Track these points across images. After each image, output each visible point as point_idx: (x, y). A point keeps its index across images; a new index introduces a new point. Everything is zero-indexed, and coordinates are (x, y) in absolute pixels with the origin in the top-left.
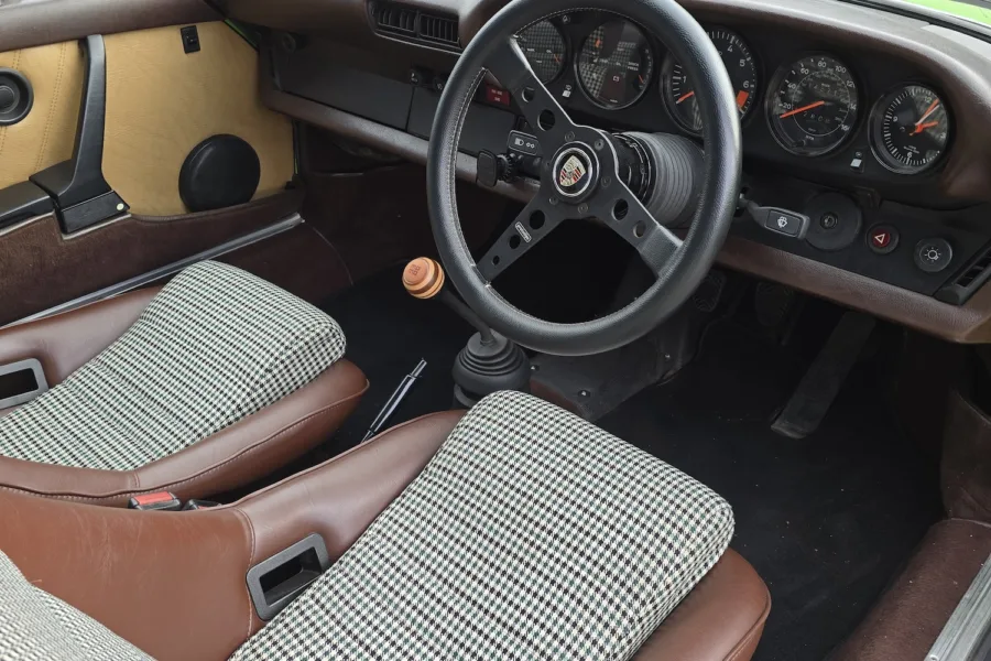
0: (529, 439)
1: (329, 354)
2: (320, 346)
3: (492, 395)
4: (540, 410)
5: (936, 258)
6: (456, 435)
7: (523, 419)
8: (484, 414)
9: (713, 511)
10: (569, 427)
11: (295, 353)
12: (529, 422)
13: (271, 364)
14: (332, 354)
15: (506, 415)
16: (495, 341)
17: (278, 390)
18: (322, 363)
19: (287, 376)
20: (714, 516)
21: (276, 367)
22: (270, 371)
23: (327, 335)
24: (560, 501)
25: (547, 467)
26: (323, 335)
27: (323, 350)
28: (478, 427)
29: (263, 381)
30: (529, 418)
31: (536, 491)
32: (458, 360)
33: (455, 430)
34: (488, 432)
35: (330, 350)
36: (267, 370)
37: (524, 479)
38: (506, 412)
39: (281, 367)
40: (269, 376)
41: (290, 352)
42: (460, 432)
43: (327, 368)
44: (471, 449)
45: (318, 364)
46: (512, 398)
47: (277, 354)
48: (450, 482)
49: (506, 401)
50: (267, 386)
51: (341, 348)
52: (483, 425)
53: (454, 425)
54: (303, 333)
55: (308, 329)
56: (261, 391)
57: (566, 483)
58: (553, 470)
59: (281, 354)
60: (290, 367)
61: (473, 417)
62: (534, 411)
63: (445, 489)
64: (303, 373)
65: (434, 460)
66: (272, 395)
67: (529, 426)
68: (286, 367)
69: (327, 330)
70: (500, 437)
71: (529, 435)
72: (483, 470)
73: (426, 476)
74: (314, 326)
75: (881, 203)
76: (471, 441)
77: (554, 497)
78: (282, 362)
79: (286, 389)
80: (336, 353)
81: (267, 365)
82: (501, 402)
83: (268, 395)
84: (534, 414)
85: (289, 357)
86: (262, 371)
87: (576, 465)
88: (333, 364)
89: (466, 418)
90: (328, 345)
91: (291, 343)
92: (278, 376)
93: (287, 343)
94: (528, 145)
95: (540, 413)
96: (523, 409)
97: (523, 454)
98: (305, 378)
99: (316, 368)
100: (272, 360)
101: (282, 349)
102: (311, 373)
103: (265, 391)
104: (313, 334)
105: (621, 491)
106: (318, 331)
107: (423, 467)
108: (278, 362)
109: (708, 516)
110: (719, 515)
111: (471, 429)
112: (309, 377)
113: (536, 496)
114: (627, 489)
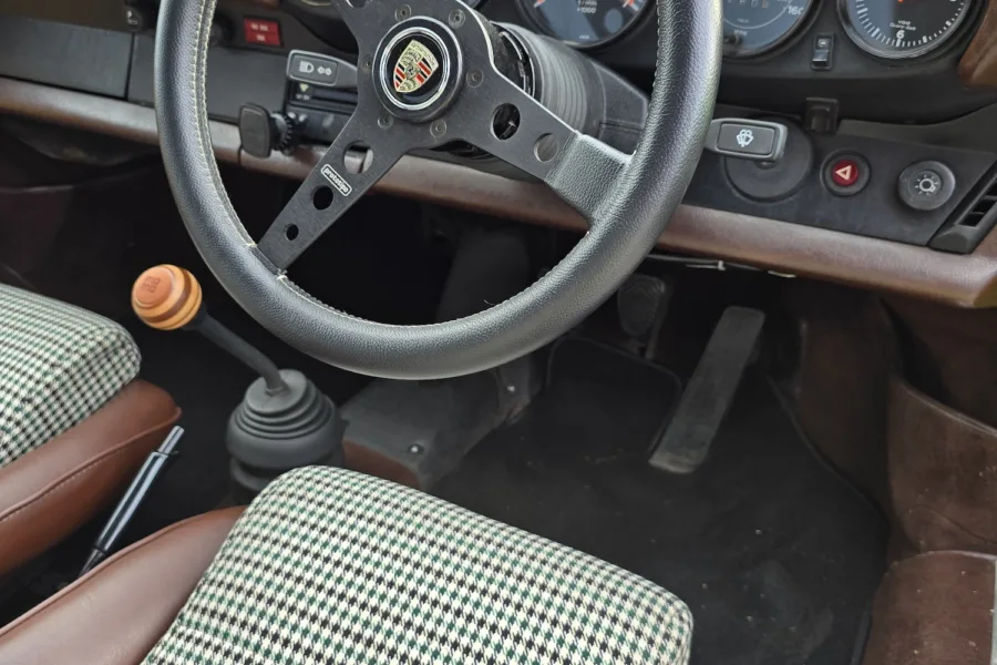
0: (354, 541)
1: (117, 372)
2: (104, 361)
3: (285, 476)
4: (366, 491)
5: (932, 189)
6: (229, 552)
7: (340, 510)
8: (273, 509)
9: (667, 618)
10: (416, 514)
11: (67, 371)
12: (350, 513)
13: (30, 391)
14: (122, 372)
15: (312, 507)
16: (286, 389)
17: (43, 428)
18: (108, 386)
19: (56, 406)
20: (670, 625)
21: (39, 393)
22: (30, 401)
23: (113, 344)
24: (422, 639)
25: (391, 585)
26: (107, 344)
27: (108, 366)
28: (265, 532)
29: (19, 416)
30: (350, 507)
31: (378, 629)
32: (232, 421)
33: (226, 543)
34: (285, 538)
35: (119, 366)
36: (23, 400)
37: (354, 610)
38: (311, 501)
39: (47, 393)
40: (28, 408)
41: (58, 372)
42: (237, 545)
43: (116, 393)
44: (258, 572)
45: (102, 387)
46: (318, 477)
47: (38, 376)
48: (226, 636)
49: (309, 484)
50: (26, 423)
51: (134, 364)
52: (274, 528)
53: (224, 534)
54: (76, 343)
55: (84, 337)
56: (17, 431)
57: (426, 607)
58: (402, 589)
59: (45, 374)
60: (60, 392)
61: (256, 518)
62: (357, 493)
63: (217, 649)
64: (81, 402)
65: (194, 599)
66: (35, 436)
67: (352, 520)
68: (54, 393)
69: (113, 338)
70: (305, 545)
71: (353, 534)
72: (281, 605)
73: (181, 629)
74: (92, 332)
75: (839, 120)
76: (257, 557)
77: (410, 634)
78: (48, 386)
79: (56, 426)
80: (128, 371)
81: (23, 393)
82: (300, 487)
83: (28, 437)
84: (358, 499)
85: (57, 378)
86: (16, 403)
87: (439, 574)
88: (124, 386)
89: (244, 520)
90: (115, 359)
91: (60, 357)
92: (43, 408)
93: (53, 359)
94: (321, 70)
95: (366, 497)
96: (338, 493)
97: (348, 568)
98: (84, 409)
99: (100, 393)
100: (31, 384)
101: (46, 367)
102: (92, 401)
103: (24, 430)
104: (92, 344)
105: (518, 607)
106: (100, 338)
107: (174, 614)
108: (41, 386)
109: (663, 628)
110: (676, 622)
111: (255, 537)
112: (90, 408)
113: (379, 638)
114: (528, 603)
